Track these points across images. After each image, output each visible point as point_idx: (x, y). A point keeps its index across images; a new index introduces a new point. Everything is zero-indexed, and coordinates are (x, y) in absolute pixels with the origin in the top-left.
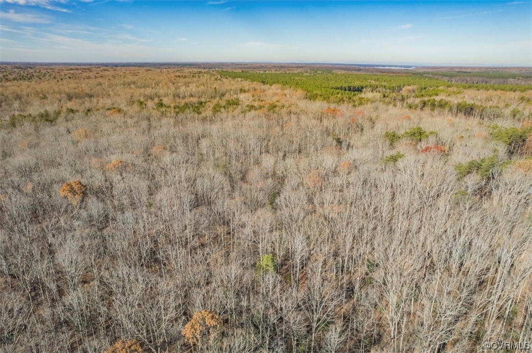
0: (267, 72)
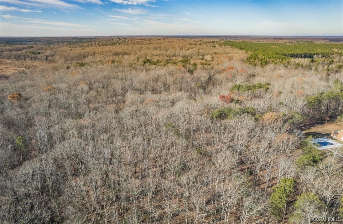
0: (260, 42)
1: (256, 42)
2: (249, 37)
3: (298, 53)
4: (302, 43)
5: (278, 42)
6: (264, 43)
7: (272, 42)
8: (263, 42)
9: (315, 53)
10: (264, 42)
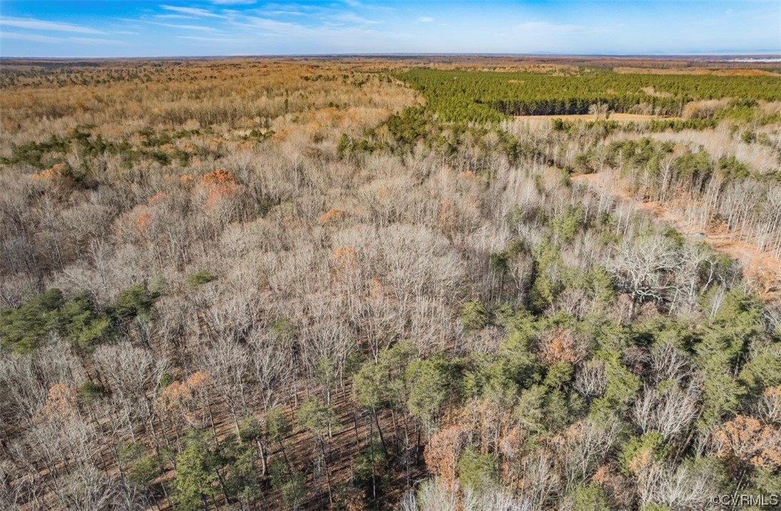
1: (486, 70)
2: (486, 57)
3: (555, 100)
4: (589, 71)
5: (536, 69)
6: (504, 73)
7: (522, 70)
8: (502, 70)
9: (597, 99)
10: (504, 68)
